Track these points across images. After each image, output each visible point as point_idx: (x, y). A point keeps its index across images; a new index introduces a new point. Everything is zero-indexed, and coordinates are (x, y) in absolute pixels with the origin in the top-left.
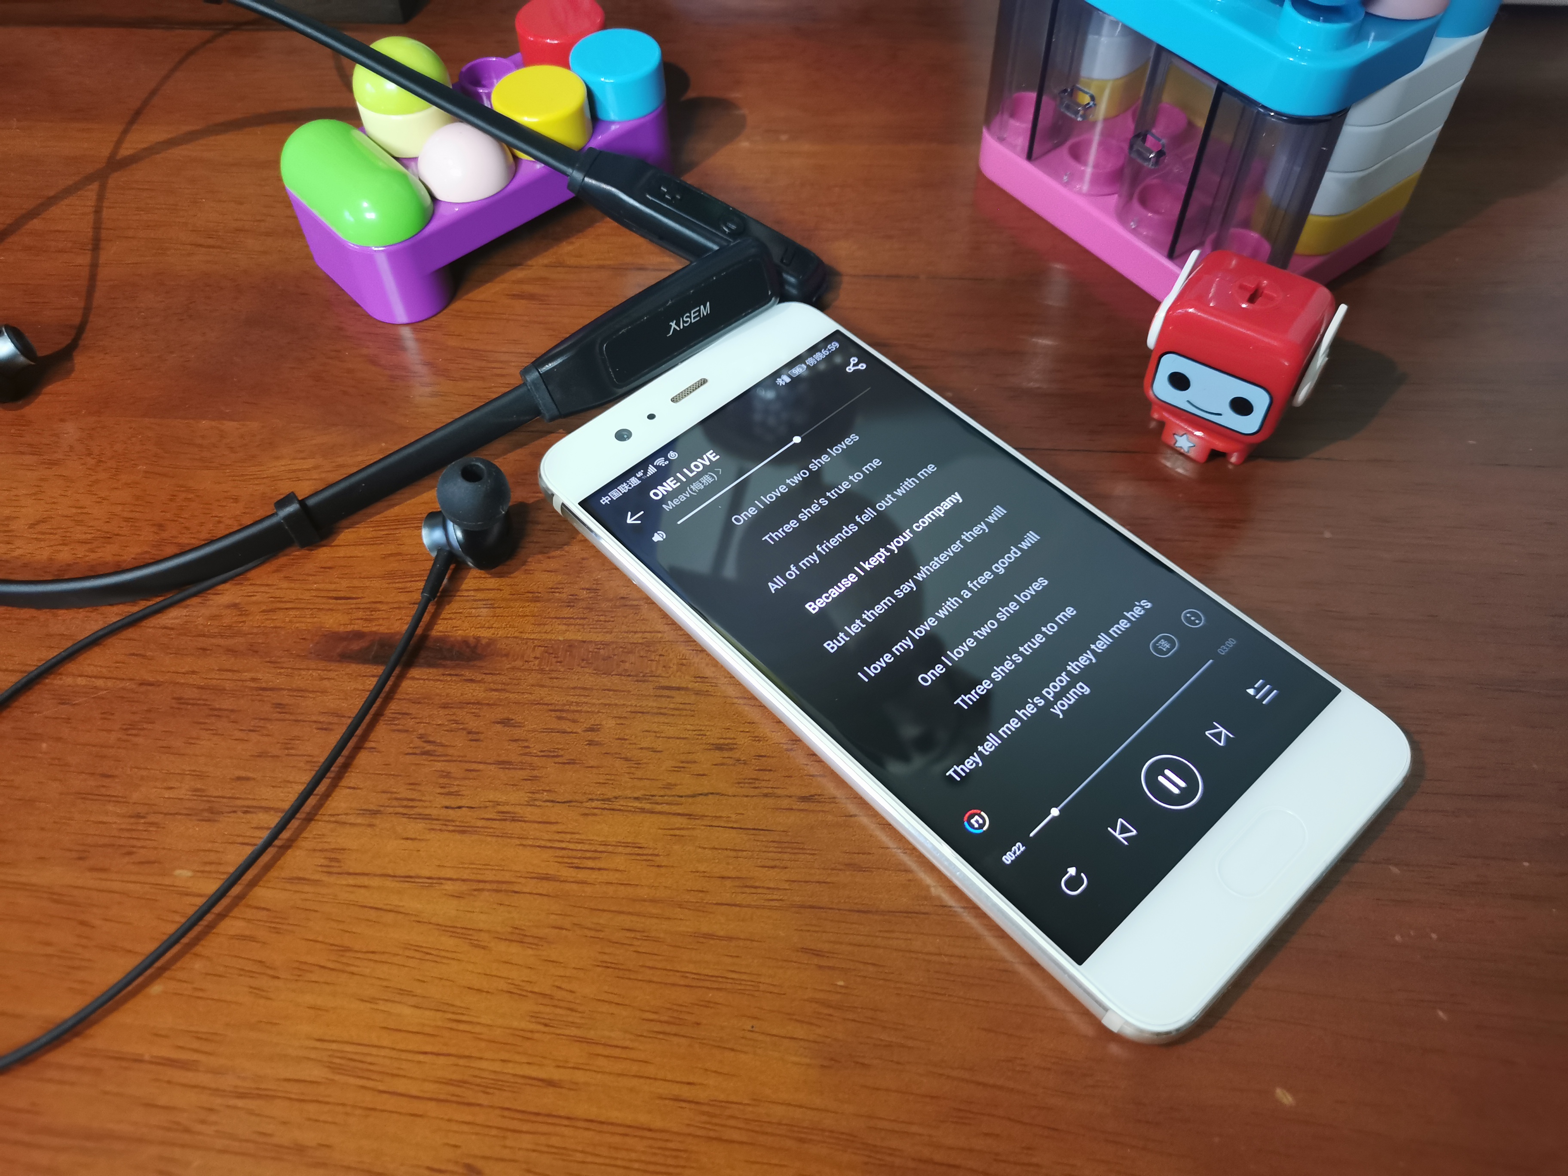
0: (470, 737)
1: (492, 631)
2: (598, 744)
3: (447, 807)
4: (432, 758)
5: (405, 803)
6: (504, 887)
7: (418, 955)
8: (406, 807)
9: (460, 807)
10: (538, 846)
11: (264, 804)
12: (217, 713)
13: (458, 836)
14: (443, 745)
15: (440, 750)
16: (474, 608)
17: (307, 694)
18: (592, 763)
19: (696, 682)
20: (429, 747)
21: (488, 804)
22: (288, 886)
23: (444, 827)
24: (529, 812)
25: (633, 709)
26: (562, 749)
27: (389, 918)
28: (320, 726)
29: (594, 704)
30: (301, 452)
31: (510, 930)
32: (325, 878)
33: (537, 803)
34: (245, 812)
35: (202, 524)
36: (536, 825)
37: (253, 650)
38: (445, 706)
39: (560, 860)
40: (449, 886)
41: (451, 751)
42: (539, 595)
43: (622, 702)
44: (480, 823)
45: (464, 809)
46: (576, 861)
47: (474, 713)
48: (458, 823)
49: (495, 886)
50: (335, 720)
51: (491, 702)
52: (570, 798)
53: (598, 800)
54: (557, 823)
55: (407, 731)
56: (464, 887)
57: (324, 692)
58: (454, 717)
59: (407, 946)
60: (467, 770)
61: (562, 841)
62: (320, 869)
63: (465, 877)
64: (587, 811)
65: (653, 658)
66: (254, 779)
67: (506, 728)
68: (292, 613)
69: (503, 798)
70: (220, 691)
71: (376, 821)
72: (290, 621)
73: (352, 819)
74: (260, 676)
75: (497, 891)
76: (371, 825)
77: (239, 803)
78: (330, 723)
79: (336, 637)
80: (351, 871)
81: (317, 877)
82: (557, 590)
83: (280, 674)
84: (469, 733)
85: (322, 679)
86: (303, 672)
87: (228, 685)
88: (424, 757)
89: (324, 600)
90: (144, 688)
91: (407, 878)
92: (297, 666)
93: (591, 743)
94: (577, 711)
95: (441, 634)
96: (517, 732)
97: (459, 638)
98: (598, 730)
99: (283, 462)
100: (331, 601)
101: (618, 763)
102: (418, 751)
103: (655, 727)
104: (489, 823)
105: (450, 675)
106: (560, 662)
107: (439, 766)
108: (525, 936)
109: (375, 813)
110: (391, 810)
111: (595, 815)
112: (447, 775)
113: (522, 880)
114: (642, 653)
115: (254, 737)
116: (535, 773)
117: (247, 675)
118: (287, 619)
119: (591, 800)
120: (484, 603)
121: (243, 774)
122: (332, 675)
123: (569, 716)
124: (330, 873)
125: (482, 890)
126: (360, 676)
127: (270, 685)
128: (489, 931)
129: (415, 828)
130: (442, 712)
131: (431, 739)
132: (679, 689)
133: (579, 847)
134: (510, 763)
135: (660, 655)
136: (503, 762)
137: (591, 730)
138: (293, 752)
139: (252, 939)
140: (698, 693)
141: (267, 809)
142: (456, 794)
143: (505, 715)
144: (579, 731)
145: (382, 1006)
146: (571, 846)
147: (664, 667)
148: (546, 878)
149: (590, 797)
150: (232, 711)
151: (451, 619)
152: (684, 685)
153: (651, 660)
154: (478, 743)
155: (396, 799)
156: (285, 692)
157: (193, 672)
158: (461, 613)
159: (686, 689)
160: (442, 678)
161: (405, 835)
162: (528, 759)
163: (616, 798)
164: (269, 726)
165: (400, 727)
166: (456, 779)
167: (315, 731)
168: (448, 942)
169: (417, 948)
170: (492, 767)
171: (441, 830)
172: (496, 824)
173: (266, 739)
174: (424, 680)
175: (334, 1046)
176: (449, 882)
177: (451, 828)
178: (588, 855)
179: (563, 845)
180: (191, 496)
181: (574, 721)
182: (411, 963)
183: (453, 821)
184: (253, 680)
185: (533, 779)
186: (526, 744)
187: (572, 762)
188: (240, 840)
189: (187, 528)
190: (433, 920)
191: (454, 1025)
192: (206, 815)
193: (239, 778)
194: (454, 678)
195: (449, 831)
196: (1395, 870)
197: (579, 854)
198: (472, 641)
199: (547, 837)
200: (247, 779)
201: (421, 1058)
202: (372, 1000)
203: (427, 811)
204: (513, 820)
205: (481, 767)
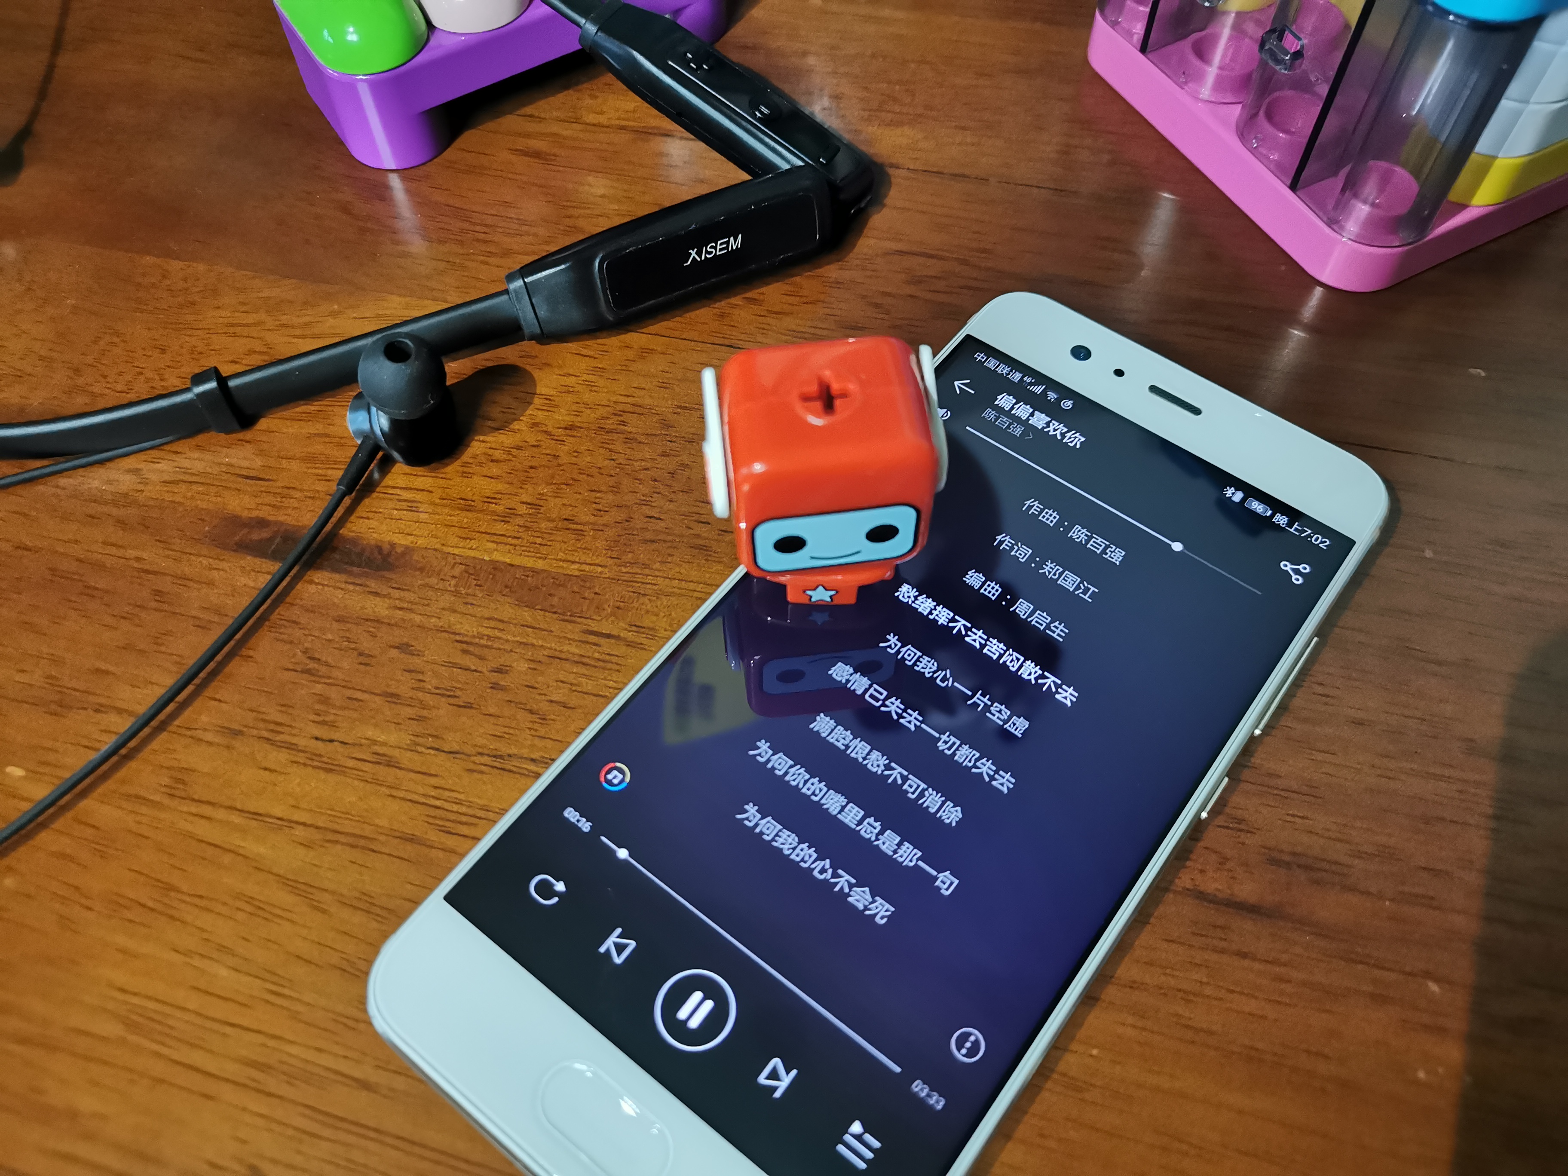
0: (361, 659)
1: (411, 538)
2: (503, 689)
3: (317, 739)
4: (313, 678)
5: (272, 727)
6: (362, 842)
7: (248, 908)
8: (272, 731)
9: (331, 741)
10: (410, 801)
11: (119, 704)
12: (89, 592)
13: (322, 775)
14: (327, 665)
15: (323, 670)
16: (396, 509)
17: (191, 584)
18: (492, 710)
19: (630, 631)
20: (312, 665)
21: (363, 741)
22: (124, 804)
23: (309, 762)
24: (406, 758)
25: (550, 653)
26: (461, 689)
27: (227, 859)
28: (197, 623)
29: (507, 641)
30: (244, 304)
31: (357, 895)
32: (166, 801)
33: (420, 749)
34: (97, 711)
35: (121, 374)
36: (412, 775)
37: (144, 525)
38: (340, 620)
39: (431, 820)
40: (299, 832)
41: (336, 673)
42: (473, 504)
43: (541, 643)
44: (351, 763)
45: (336, 743)
46: (448, 824)
47: (370, 632)
48: (325, 759)
49: (351, 840)
50: (216, 619)
51: (393, 622)
52: (456, 747)
53: (488, 755)
54: (436, 776)
55: (291, 642)
56: (317, 836)
57: (211, 584)
58: (347, 635)
59: (239, 896)
60: (349, 698)
61: (438, 799)
62: (163, 789)
63: (321, 824)
64: (472, 766)
65: (586, 595)
66: (114, 674)
67: (402, 656)
68: (194, 487)
69: (382, 738)
70: (99, 567)
71: (237, 743)
72: (192, 498)
73: (209, 737)
74: (145, 555)
75: (353, 846)
76: (228, 747)
77: (91, 698)
78: (210, 622)
79: (235, 522)
80: (196, 797)
81: (157, 798)
82: (493, 501)
83: (168, 557)
84: (361, 654)
85: (211, 569)
86: (193, 558)
87: (109, 562)
88: (305, 676)
89: (233, 478)
90: (20, 552)
91: (256, 815)
92: (188, 550)
93: (495, 686)
94: (487, 647)
95: (354, 534)
96: (416, 662)
97: (373, 542)
98: (506, 672)
99: (223, 314)
100: (240, 479)
101: (521, 715)
102: (299, 668)
103: (571, 678)
104: (360, 765)
105: (354, 583)
106: (480, 586)
107: (318, 688)
108: (374, 905)
109: (237, 733)
110: (255, 732)
111: (482, 772)
112: (324, 700)
113: (382, 838)
114: (575, 589)
115: (125, 625)
116: (425, 713)
117: (131, 553)
118: (189, 494)
119: (481, 754)
120: (409, 504)
121: (103, 666)
122: (225, 565)
123: (477, 651)
124: (172, 796)
125: (337, 842)
126: (254, 571)
127: (155, 568)
128: (333, 893)
129: (278, 758)
130: (335, 625)
131: (317, 656)
132: (609, 636)
133: (455, 808)
134: (397, 696)
135: (596, 593)
136: (392, 695)
137: (499, 671)
138: (163, 649)
139: (71, 859)
140: (630, 644)
141: (120, 711)
142: (332, 725)
143: (405, 640)
144: (484, 670)
145: (197, 962)
146: (447, 806)
147: (598, 608)
148: (411, 839)
149: (480, 750)
150: (107, 592)
151: (368, 518)
152: (615, 633)
153: (584, 598)
154: (368, 668)
155: (264, 720)
156: (169, 578)
157: (76, 542)
158: (380, 512)
159: (617, 638)
160: (343, 586)
161: (264, 764)
162: (420, 695)
163: (510, 756)
164: (143, 615)
165: (285, 637)
166: (334, 707)
167: (192, 628)
168: (285, 898)
169: (250, 900)
170: (377, 698)
171: (305, 765)
172: (367, 767)
173: (138, 630)
174: (323, 585)
175: (135, 1000)
176: (301, 827)
177: (315, 764)
178: (464, 819)
179: (438, 803)
180: (116, 340)
181: (481, 658)
182: (240, 916)
183: (320, 756)
184: (138, 559)
185: (420, 719)
186: (421, 677)
187: (469, 706)
188: (85, 742)
189: (105, 377)
190: (275, 870)
191: (272, 998)
192: (53, 707)
193: (98, 671)
194: (358, 588)
195: (314, 767)
196: (1434, 987)
197: (453, 817)
198: (386, 548)
199: (422, 791)
200: (107, 672)
201: (228, 1030)
202: (188, 953)
203: (294, 740)
204: (389, 765)
205: (365, 696)
